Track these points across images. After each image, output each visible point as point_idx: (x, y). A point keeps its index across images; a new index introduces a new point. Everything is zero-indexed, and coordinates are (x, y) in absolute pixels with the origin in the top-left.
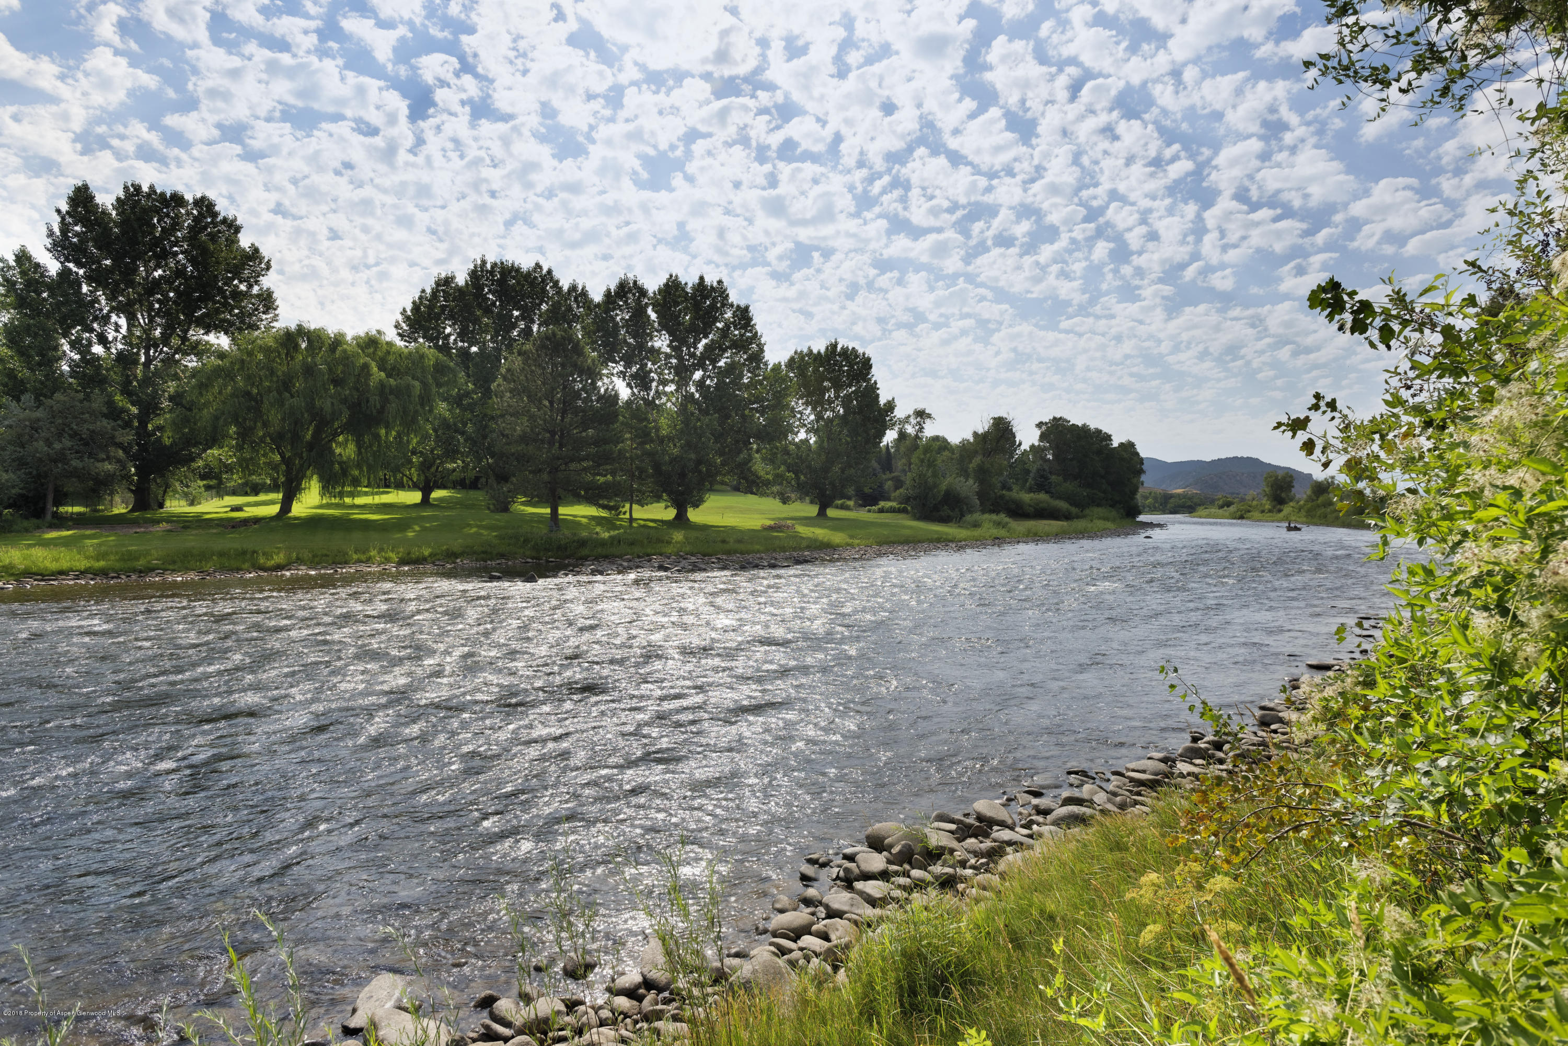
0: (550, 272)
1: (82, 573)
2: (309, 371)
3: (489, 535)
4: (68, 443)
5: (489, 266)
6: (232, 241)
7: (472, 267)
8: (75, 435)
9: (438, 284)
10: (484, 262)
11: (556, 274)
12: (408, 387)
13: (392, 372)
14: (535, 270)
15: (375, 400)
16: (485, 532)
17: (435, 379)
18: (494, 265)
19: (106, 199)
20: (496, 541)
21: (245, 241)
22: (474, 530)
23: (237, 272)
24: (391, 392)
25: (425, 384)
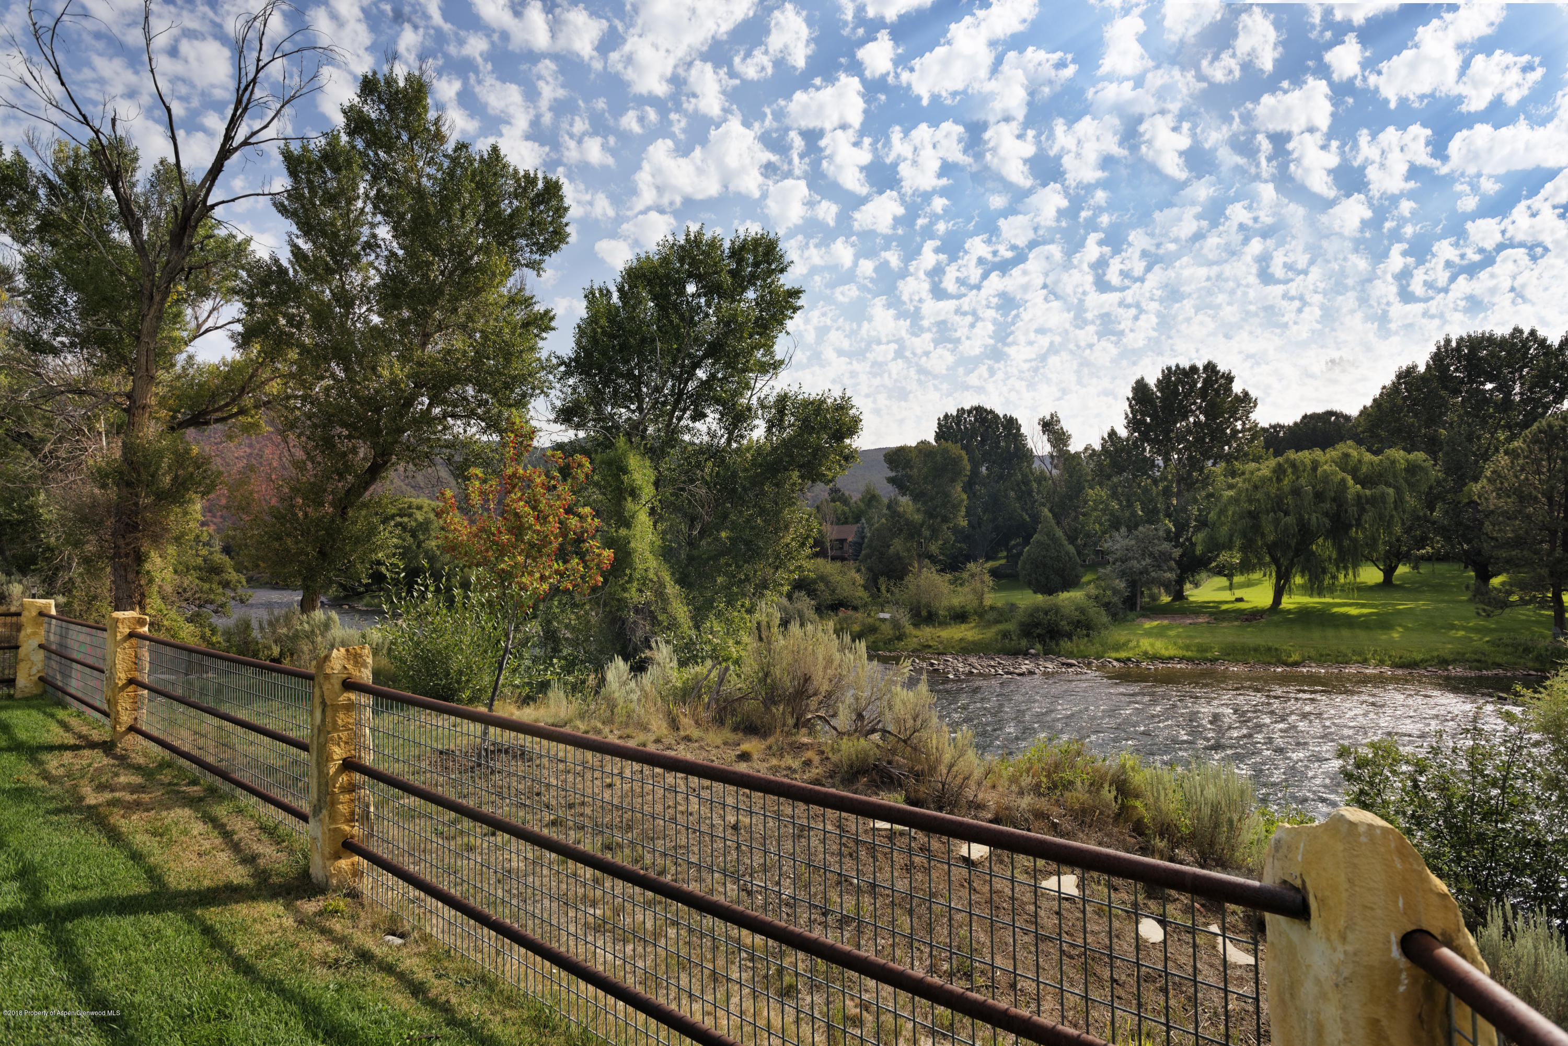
0: (1533, 333)
1: (1181, 659)
2: (1296, 492)
3: (1480, 642)
4: (1148, 561)
5: (1454, 344)
6: (1228, 389)
7: (1434, 350)
8: (1151, 554)
9: (1399, 377)
10: (1448, 341)
11: (1541, 333)
12: (1383, 496)
13: (1364, 482)
14: (1512, 335)
15: (1353, 510)
16: (1475, 637)
17: (1406, 481)
18: (1461, 340)
19: (1152, 381)
20: (1487, 648)
21: (1237, 388)
22: (1461, 633)
23: (1233, 412)
24: (1367, 502)
25: (1398, 489)
